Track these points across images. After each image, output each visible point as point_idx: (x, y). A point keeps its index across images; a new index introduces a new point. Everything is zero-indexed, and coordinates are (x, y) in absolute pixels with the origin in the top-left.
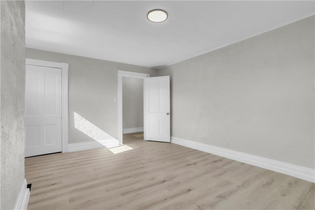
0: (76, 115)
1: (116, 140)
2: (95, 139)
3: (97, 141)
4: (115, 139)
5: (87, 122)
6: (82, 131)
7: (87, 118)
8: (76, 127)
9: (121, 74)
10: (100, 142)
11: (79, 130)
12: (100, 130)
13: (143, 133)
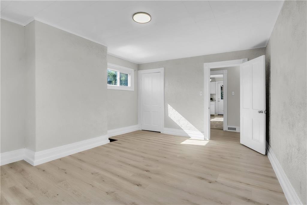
0: (169, 107)
1: (201, 134)
2: (182, 128)
3: (184, 130)
4: (200, 132)
5: (177, 112)
6: (173, 119)
7: (177, 110)
8: (169, 115)
9: (208, 66)
10: (186, 132)
11: (171, 118)
12: (187, 121)
13: (240, 134)
